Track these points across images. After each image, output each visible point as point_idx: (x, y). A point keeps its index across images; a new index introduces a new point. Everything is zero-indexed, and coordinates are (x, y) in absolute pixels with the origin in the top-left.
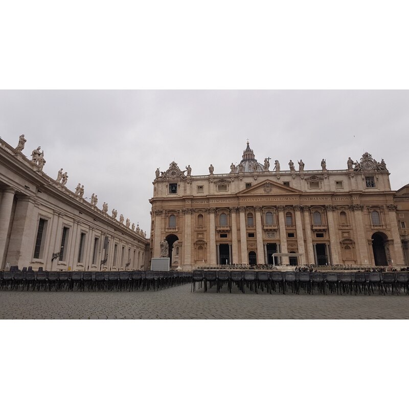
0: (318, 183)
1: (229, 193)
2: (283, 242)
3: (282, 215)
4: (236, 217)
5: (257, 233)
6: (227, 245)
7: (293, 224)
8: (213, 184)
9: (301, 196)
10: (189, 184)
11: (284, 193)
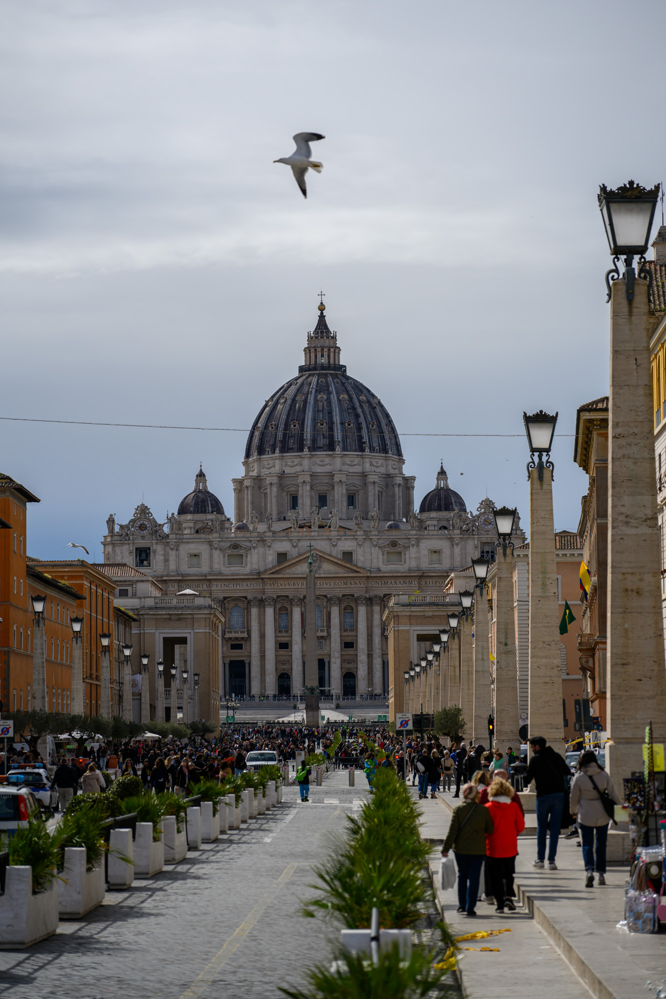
0: (400, 553)
1: (247, 570)
2: (335, 657)
3: (335, 611)
4: (259, 615)
5: (294, 642)
6: (242, 663)
7: (354, 628)
8: (218, 551)
9: (368, 577)
10: (174, 552)
11: (342, 573)
